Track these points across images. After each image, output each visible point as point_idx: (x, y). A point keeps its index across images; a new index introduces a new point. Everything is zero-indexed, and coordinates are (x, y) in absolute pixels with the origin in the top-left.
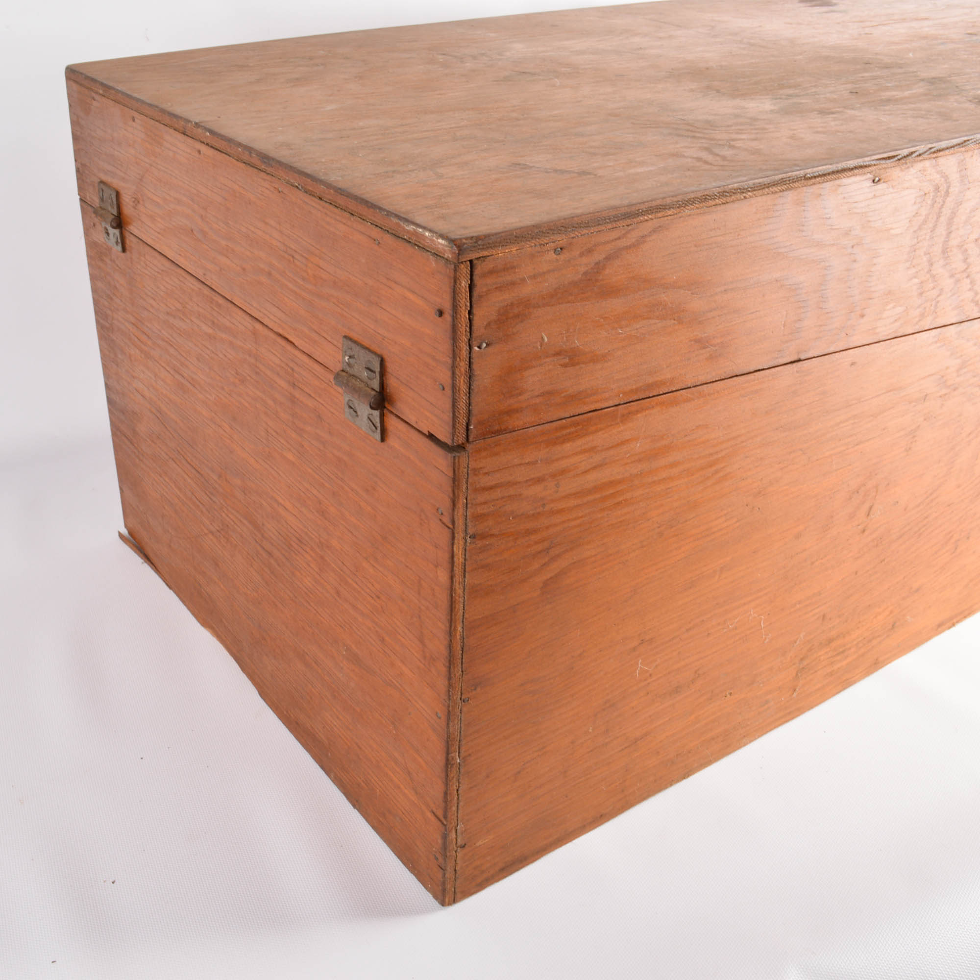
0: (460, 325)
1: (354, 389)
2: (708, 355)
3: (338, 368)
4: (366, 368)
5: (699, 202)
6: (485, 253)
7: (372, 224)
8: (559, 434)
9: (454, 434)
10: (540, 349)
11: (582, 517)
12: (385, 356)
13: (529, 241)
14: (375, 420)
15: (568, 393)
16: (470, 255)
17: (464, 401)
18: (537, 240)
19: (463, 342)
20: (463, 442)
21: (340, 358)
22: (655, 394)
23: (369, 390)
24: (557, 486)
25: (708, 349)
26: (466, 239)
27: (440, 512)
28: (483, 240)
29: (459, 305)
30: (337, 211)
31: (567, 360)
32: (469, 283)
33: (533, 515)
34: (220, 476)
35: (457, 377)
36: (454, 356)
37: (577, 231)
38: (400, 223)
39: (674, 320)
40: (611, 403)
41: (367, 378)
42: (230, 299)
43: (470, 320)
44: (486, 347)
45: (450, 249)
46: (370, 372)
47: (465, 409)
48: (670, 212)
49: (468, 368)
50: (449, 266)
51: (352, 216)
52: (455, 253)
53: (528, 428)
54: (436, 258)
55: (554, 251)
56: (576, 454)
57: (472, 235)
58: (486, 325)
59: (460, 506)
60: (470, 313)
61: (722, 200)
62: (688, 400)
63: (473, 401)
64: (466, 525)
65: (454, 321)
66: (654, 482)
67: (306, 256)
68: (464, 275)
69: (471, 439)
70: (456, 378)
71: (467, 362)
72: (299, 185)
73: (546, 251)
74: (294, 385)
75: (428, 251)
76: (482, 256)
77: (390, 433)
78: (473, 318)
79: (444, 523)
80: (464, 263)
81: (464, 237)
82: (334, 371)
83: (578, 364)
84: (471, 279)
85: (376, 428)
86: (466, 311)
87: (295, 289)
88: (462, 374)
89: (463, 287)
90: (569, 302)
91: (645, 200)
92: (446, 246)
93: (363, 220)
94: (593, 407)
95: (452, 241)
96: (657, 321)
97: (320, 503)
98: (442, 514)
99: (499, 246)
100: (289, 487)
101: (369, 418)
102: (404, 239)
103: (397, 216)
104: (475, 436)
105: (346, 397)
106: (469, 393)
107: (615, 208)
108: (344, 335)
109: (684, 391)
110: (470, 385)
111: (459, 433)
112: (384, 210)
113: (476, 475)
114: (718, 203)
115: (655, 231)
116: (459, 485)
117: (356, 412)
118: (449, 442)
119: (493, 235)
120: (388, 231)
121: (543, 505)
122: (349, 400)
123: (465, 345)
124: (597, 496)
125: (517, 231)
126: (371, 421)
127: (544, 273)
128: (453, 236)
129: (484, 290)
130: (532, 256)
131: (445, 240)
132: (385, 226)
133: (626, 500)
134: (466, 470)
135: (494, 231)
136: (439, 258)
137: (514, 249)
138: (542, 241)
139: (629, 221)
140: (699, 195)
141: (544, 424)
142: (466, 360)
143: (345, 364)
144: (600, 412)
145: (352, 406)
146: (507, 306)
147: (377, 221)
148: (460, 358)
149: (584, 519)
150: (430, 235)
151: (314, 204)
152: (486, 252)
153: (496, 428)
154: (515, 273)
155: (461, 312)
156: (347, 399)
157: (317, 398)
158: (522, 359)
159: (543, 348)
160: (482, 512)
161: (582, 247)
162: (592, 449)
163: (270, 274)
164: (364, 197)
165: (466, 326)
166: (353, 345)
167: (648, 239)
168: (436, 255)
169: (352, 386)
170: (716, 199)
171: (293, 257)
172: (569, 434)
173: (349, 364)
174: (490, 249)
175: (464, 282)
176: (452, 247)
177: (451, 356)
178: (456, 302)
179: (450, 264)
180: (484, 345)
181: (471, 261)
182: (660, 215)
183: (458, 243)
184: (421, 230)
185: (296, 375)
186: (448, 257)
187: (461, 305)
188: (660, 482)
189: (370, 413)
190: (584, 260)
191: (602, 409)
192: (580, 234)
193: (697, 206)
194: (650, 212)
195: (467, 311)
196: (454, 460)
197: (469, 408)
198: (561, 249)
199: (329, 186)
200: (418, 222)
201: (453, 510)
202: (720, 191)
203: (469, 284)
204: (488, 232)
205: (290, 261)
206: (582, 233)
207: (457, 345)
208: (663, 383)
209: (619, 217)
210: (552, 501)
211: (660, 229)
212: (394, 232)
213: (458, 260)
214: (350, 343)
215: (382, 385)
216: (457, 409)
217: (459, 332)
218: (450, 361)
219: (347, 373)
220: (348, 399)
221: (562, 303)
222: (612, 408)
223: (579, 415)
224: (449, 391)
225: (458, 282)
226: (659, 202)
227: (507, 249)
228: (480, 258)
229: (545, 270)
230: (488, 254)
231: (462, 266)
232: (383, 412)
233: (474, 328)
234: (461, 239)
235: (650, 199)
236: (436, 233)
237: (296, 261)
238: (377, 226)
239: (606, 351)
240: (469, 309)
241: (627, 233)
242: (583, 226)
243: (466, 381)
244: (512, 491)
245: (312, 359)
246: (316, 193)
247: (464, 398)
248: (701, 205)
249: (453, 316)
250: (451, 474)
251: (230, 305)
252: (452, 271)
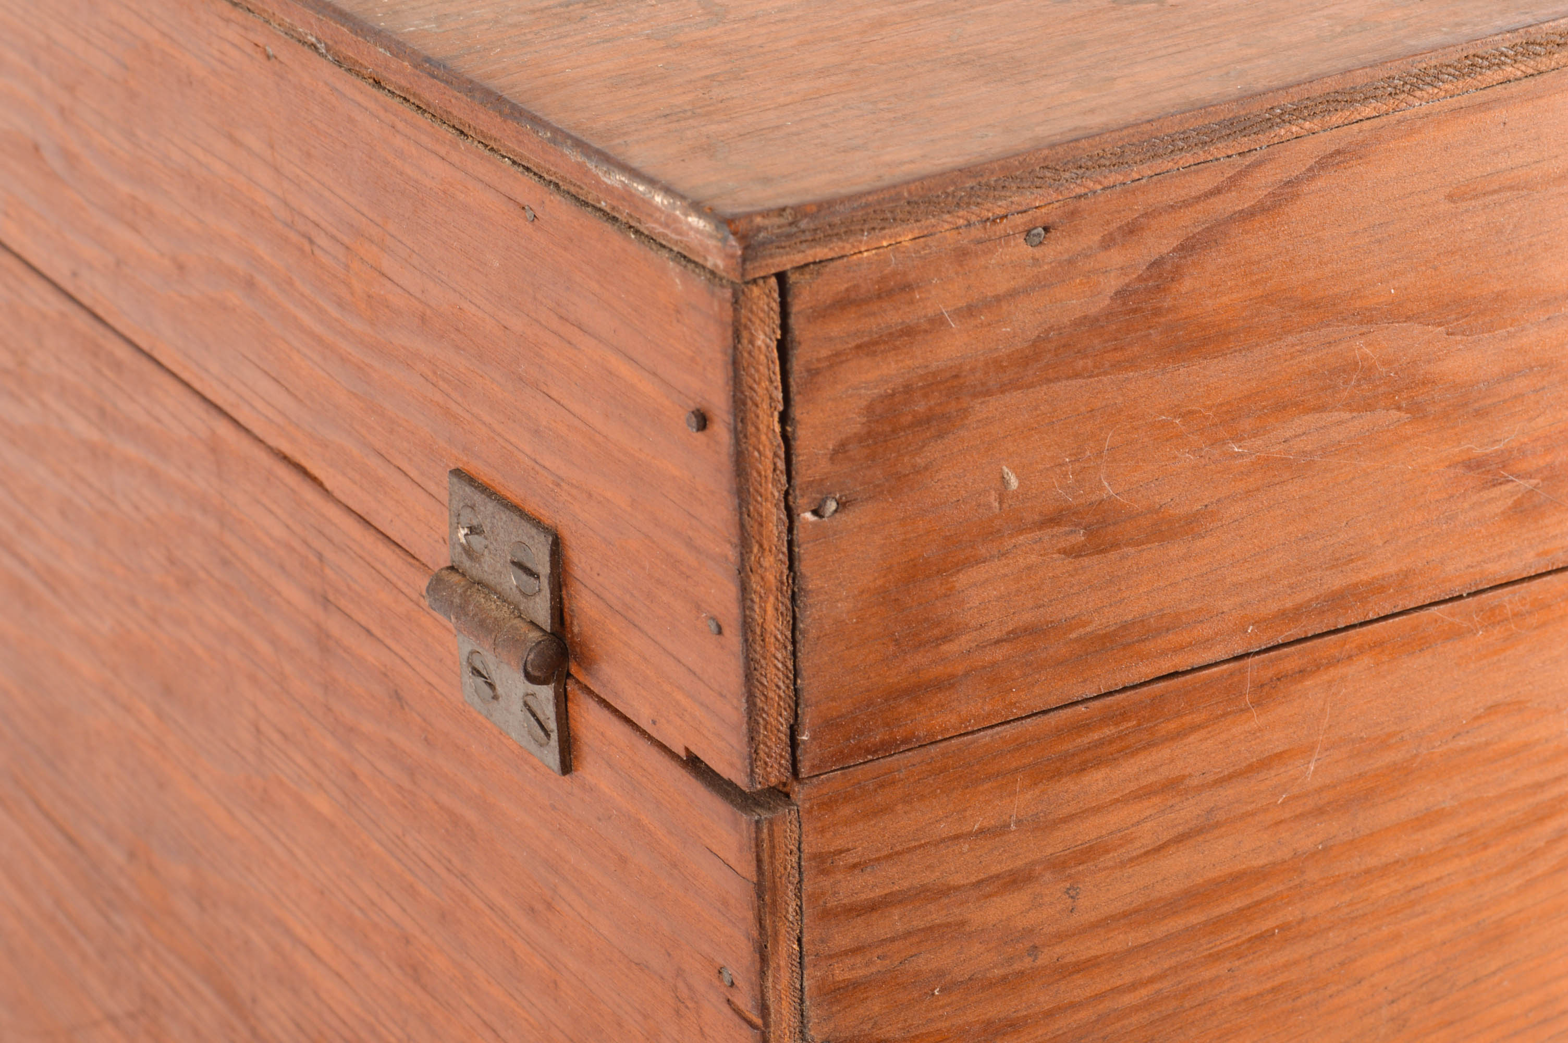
0: (756, 454)
1: (482, 624)
2: (1510, 502)
3: (442, 558)
4: (513, 563)
5: (1453, 76)
6: (821, 252)
7: (514, 162)
8: (1069, 746)
9: (753, 758)
10: (997, 511)
11: (1151, 980)
12: (565, 533)
13: (949, 212)
14: (544, 714)
15: (1088, 629)
16: (777, 260)
17: (780, 665)
18: (974, 208)
19: (766, 500)
20: (784, 779)
21: (445, 530)
22: (1354, 621)
23: (523, 627)
24: (1072, 893)
25: (1509, 487)
26: (766, 214)
27: (727, 979)
28: (812, 216)
29: (751, 399)
30: (423, 121)
31: (1080, 537)
32: (779, 337)
33: (1004, 978)
34: (132, 855)
35: (757, 599)
36: (744, 542)
37: (1090, 178)
38: (589, 165)
39: (1399, 408)
40: (1220, 652)
41: (514, 589)
42: (145, 346)
43: (786, 439)
44: (836, 511)
45: (720, 244)
46: (524, 577)
47: (783, 687)
48: (1367, 111)
49: (786, 572)
50: (717, 290)
51: (460, 140)
52: (732, 256)
53: (973, 732)
54: (685, 267)
55: (1023, 236)
56: (1125, 800)
57: (781, 202)
58: (836, 452)
59: (782, 963)
60: (784, 418)
61: (1523, 68)
62: (1454, 634)
63: (803, 664)
64: (802, 1015)
65: (737, 442)
66: (1368, 872)
67: (346, 240)
68: (762, 315)
69: (804, 771)
70: (752, 601)
71: (781, 556)
72: (319, 41)
73: (1000, 238)
74: (326, 602)
75: (663, 246)
76: (811, 259)
77: (585, 749)
78: (794, 432)
79: (738, 1012)
80: (761, 282)
81: (758, 208)
82: (430, 566)
83: (1115, 545)
84: (785, 327)
85: (548, 735)
86: (772, 416)
87: (318, 329)
88: (768, 591)
89: (759, 348)
90: (1077, 375)
91: (1290, 79)
92: (710, 236)
93: (492, 149)
94: (1166, 666)
95: (726, 222)
96: (1347, 415)
97: (408, 942)
98: (732, 984)
99: (862, 231)
100: (322, 893)
101: (526, 704)
102: (600, 210)
103: (579, 144)
104: (817, 762)
105: (463, 645)
106: (794, 643)
107: (1205, 107)
108: (453, 467)
109: (1442, 607)
110: (794, 618)
111: (769, 756)
112: (546, 125)
113: (824, 872)
114: (1512, 77)
115: (1326, 162)
116: (774, 902)
117: (491, 686)
118: (741, 780)
119: (842, 202)
120: (557, 185)
121: (1034, 950)
122: (472, 652)
123: (775, 510)
124: (1195, 918)
125: (913, 187)
126: (534, 715)
127: (998, 299)
128: (728, 208)
129: (824, 353)
130: (961, 255)
131: (705, 219)
132: (548, 171)
133: (1284, 927)
134: (794, 859)
135: (845, 191)
136: (691, 266)
137: (906, 239)
138: (988, 211)
139: (1245, 143)
140: (1453, 57)
141: (1022, 718)
142: (779, 551)
143: (459, 549)
144: (1189, 677)
145: (480, 668)
146: (893, 395)
147: (526, 153)
148: (761, 546)
149: (1157, 986)
150: (666, 202)
151: (359, 98)
152: (826, 250)
153: (878, 737)
154: (912, 302)
155: (758, 417)
156: (467, 649)
157: (388, 641)
158: (947, 538)
159: (1005, 506)
160: (847, 976)
161: (1108, 223)
162: (1172, 786)
163: (250, 284)
164: (493, 84)
165: (776, 455)
166: (478, 498)
167: (1305, 189)
168: (683, 258)
169: (475, 615)
170: (1504, 63)
171: (311, 241)
172: (1101, 743)
173: (468, 551)
174: (835, 240)
175: (762, 336)
176: (724, 240)
177: (735, 540)
178: (742, 392)
179: (722, 286)
180: (832, 506)
181: (781, 277)
182: (1336, 119)
183: (742, 226)
184: (641, 188)
185: (329, 572)
186: (716, 265)
187: (758, 399)
188: (1385, 870)
189: (530, 692)
190: (1116, 257)
191: (1193, 670)
192: (1099, 187)
193: (1448, 86)
194: (1306, 113)
195: (776, 414)
196: (758, 830)
197: (795, 683)
198: (1046, 229)
199: (398, 48)
200: (635, 164)
201: (762, 974)
202: (1519, 41)
203: (778, 340)
204: (828, 192)
205: (302, 251)
206: (1106, 183)
207: (751, 508)
208: (1377, 588)
209: (1214, 131)
210: (1060, 937)
211: (1339, 158)
212: (573, 190)
213: (743, 275)
214: (468, 489)
215: (559, 612)
216: (761, 688)
217: (755, 474)
218: (732, 554)
219: (463, 575)
220: (469, 648)
221: (1058, 379)
222: (1225, 667)
223: (1125, 689)
224: (733, 639)
225: (745, 334)
226: (1331, 85)
227: (884, 238)
228: (807, 265)
229: (1001, 289)
230: (831, 255)
231: (756, 291)
232: (565, 690)
233: (800, 459)
234: (749, 216)
235: (1306, 75)
236: (683, 197)
237: (317, 252)
238: (528, 169)
239: (1198, 506)
240: (781, 408)
241: (1244, 173)
242: (1108, 163)
243: (782, 608)
244: (935, 914)
245: (373, 531)
246: (367, 68)
247: (779, 656)
248: (1460, 85)
249: (735, 428)
250: (750, 871)
251: (147, 367)
252: (728, 306)
